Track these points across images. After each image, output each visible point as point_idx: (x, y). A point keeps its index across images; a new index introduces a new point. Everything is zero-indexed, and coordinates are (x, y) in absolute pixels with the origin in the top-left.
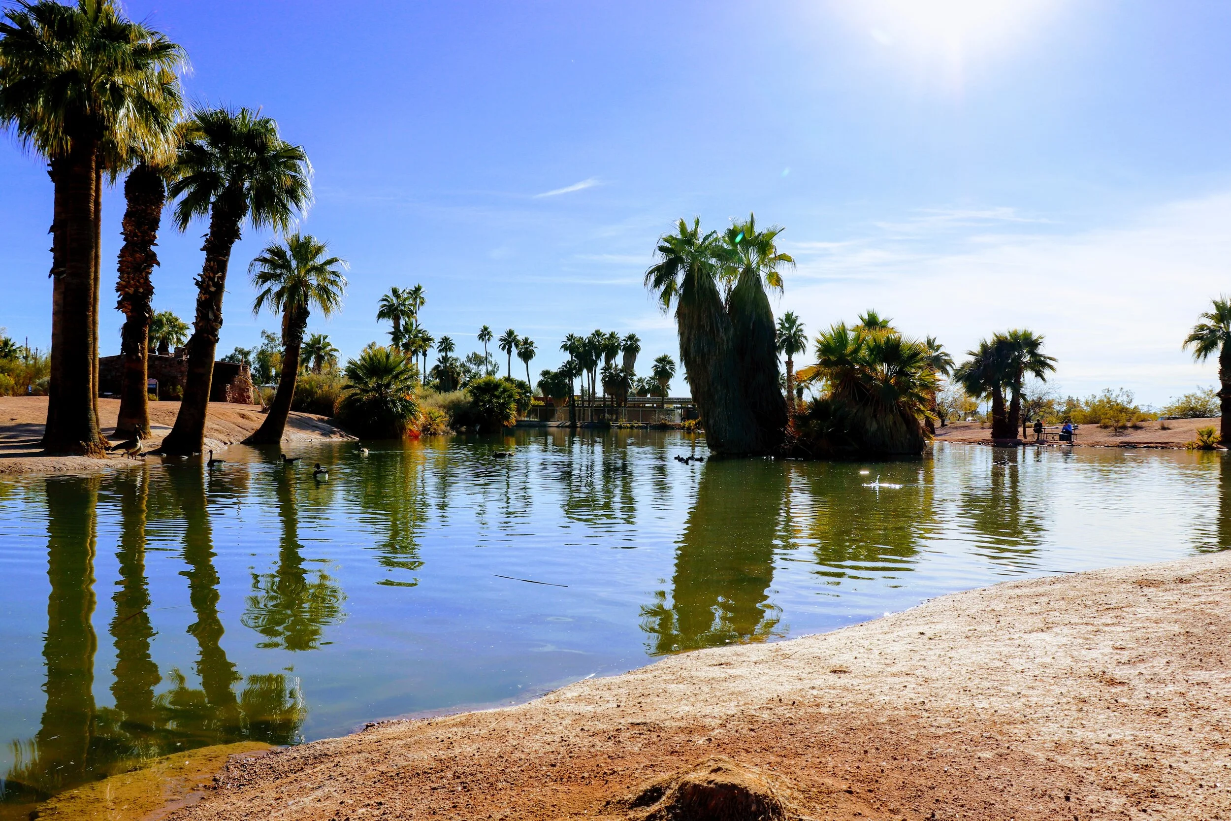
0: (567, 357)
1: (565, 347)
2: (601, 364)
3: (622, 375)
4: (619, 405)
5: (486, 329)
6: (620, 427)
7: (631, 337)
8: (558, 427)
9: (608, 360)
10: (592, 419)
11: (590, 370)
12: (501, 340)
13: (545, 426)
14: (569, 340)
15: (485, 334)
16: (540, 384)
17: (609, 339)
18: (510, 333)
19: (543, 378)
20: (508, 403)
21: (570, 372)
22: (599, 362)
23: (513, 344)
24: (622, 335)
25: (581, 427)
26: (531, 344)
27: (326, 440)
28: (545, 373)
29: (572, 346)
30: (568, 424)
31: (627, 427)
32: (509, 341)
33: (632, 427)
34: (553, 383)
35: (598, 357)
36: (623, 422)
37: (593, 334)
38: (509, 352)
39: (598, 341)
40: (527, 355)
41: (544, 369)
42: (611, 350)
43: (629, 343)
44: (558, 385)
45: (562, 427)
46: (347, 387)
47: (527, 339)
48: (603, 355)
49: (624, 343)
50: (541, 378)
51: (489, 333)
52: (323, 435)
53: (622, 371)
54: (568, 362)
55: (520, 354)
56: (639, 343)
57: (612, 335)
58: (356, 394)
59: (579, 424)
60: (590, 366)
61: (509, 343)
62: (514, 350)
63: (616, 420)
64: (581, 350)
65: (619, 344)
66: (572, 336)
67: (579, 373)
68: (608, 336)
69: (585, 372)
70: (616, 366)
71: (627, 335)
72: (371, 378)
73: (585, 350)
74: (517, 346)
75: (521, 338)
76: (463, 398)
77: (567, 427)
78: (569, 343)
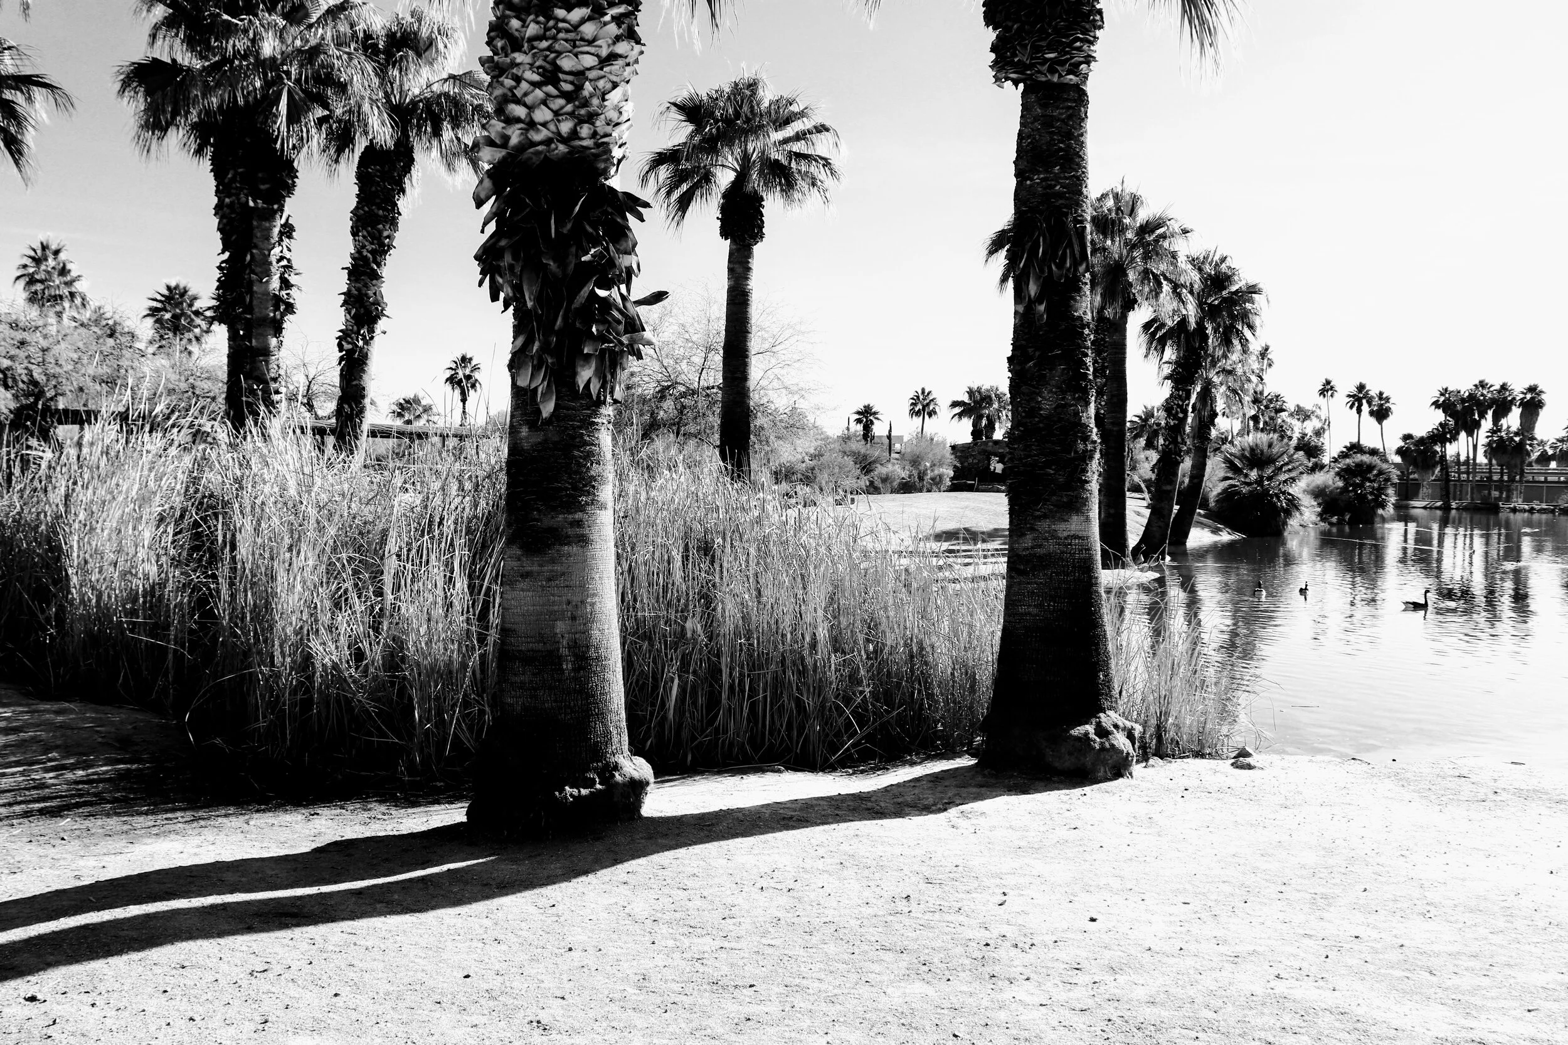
0: (1439, 416)
1: (1436, 404)
2: (1487, 424)
3: (1517, 439)
4: (1512, 480)
5: (1328, 382)
6: (1514, 510)
7: (1532, 389)
8: (1425, 508)
9: (1496, 420)
10: (1472, 499)
11: (1470, 433)
12: (1349, 396)
13: (1407, 507)
14: (1442, 394)
15: (1327, 389)
16: (1399, 451)
17: (1499, 392)
18: (1361, 387)
19: (1403, 444)
20: (1385, 488)
21: (1442, 435)
22: (1483, 422)
23: (1364, 401)
24: (1518, 388)
25: (1457, 509)
26: (1387, 399)
27: (1216, 538)
28: (1407, 437)
29: (1446, 403)
30: (1439, 504)
31: (1525, 511)
32: (1359, 397)
33: (1531, 511)
34: (1418, 451)
35: (1482, 415)
36: (1518, 502)
37: (1476, 386)
38: (1359, 411)
39: (1482, 395)
40: (1381, 414)
41: (1406, 432)
42: (1502, 406)
43: (1529, 396)
44: (1424, 452)
45: (1431, 508)
46: (1226, 479)
47: (1381, 394)
48: (1490, 413)
49: (1522, 396)
50: (1402, 444)
51: (1332, 388)
52: (1213, 532)
53: (1516, 434)
54: (1441, 424)
55: (1372, 413)
56: (1543, 396)
57: (1504, 387)
58: (1235, 486)
59: (1454, 505)
60: (1471, 427)
61: (1359, 400)
62: (1365, 408)
63: (1508, 499)
64: (1459, 407)
65: (1514, 399)
66: (1446, 390)
67: (1454, 438)
68: (1497, 387)
69: (1463, 435)
70: (1509, 427)
71: (1527, 386)
72: (1251, 469)
73: (1464, 407)
74: (1369, 403)
75: (1373, 393)
76: (1331, 483)
77: (1437, 508)
78: (1442, 399)
